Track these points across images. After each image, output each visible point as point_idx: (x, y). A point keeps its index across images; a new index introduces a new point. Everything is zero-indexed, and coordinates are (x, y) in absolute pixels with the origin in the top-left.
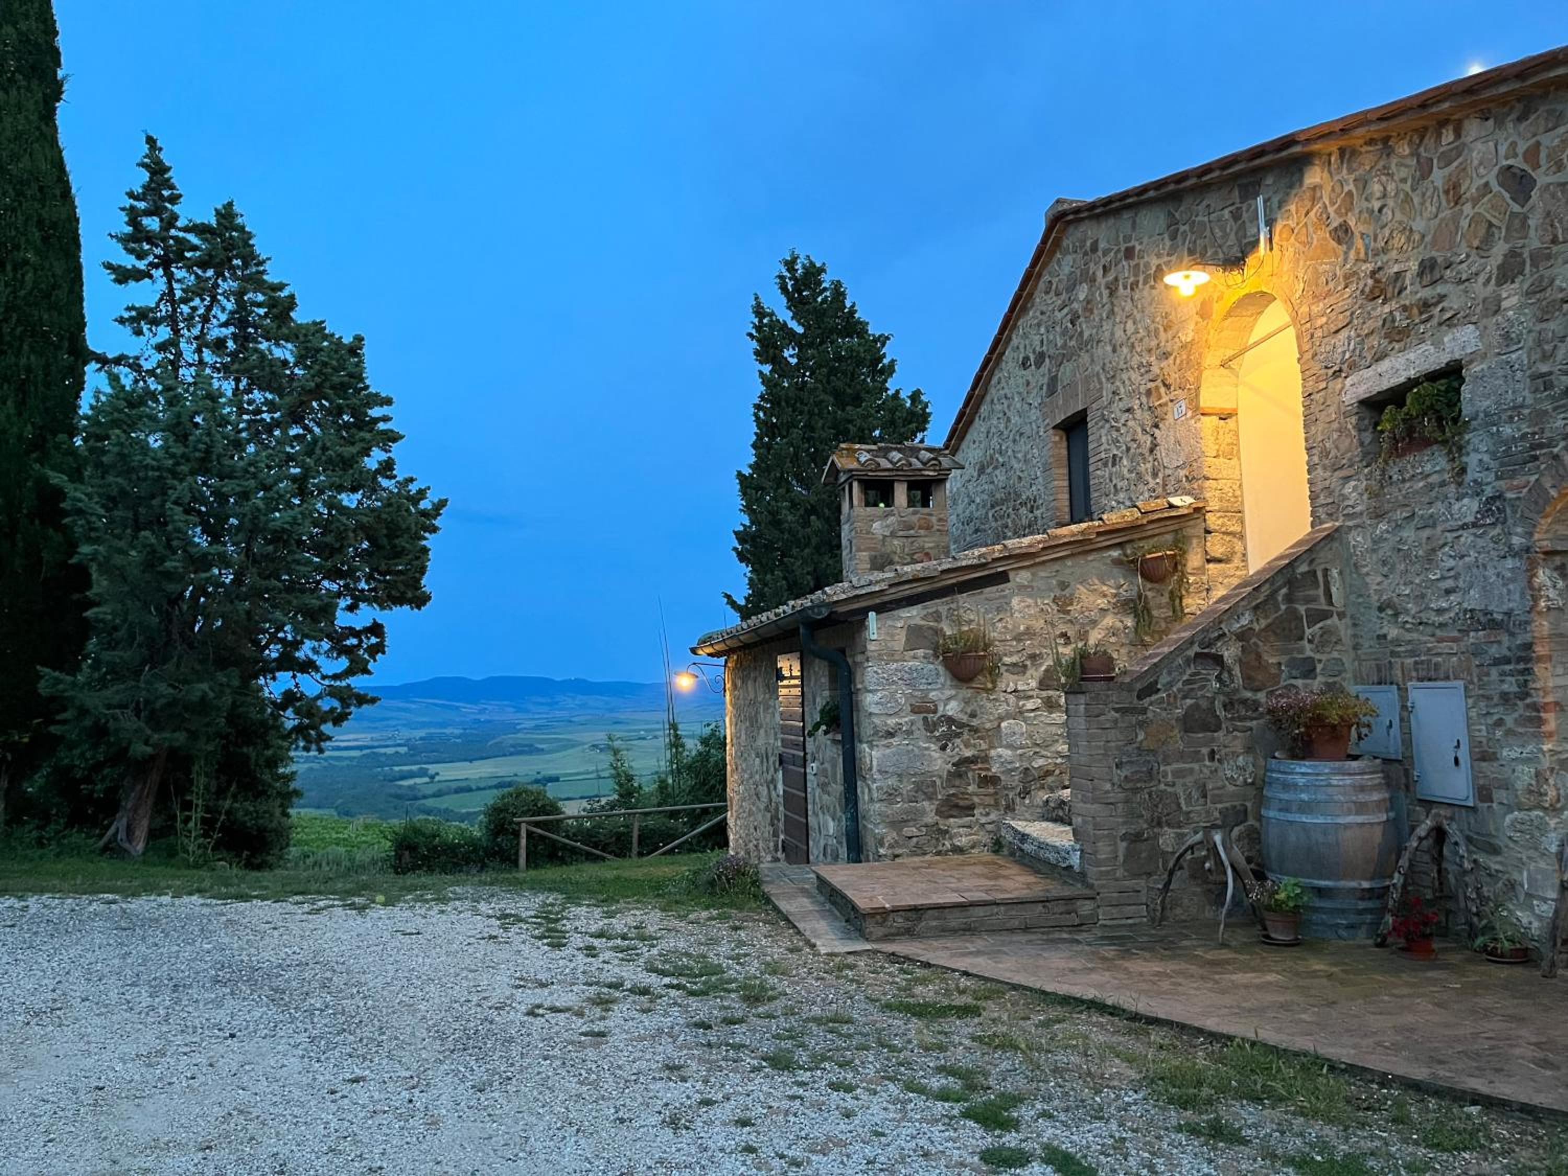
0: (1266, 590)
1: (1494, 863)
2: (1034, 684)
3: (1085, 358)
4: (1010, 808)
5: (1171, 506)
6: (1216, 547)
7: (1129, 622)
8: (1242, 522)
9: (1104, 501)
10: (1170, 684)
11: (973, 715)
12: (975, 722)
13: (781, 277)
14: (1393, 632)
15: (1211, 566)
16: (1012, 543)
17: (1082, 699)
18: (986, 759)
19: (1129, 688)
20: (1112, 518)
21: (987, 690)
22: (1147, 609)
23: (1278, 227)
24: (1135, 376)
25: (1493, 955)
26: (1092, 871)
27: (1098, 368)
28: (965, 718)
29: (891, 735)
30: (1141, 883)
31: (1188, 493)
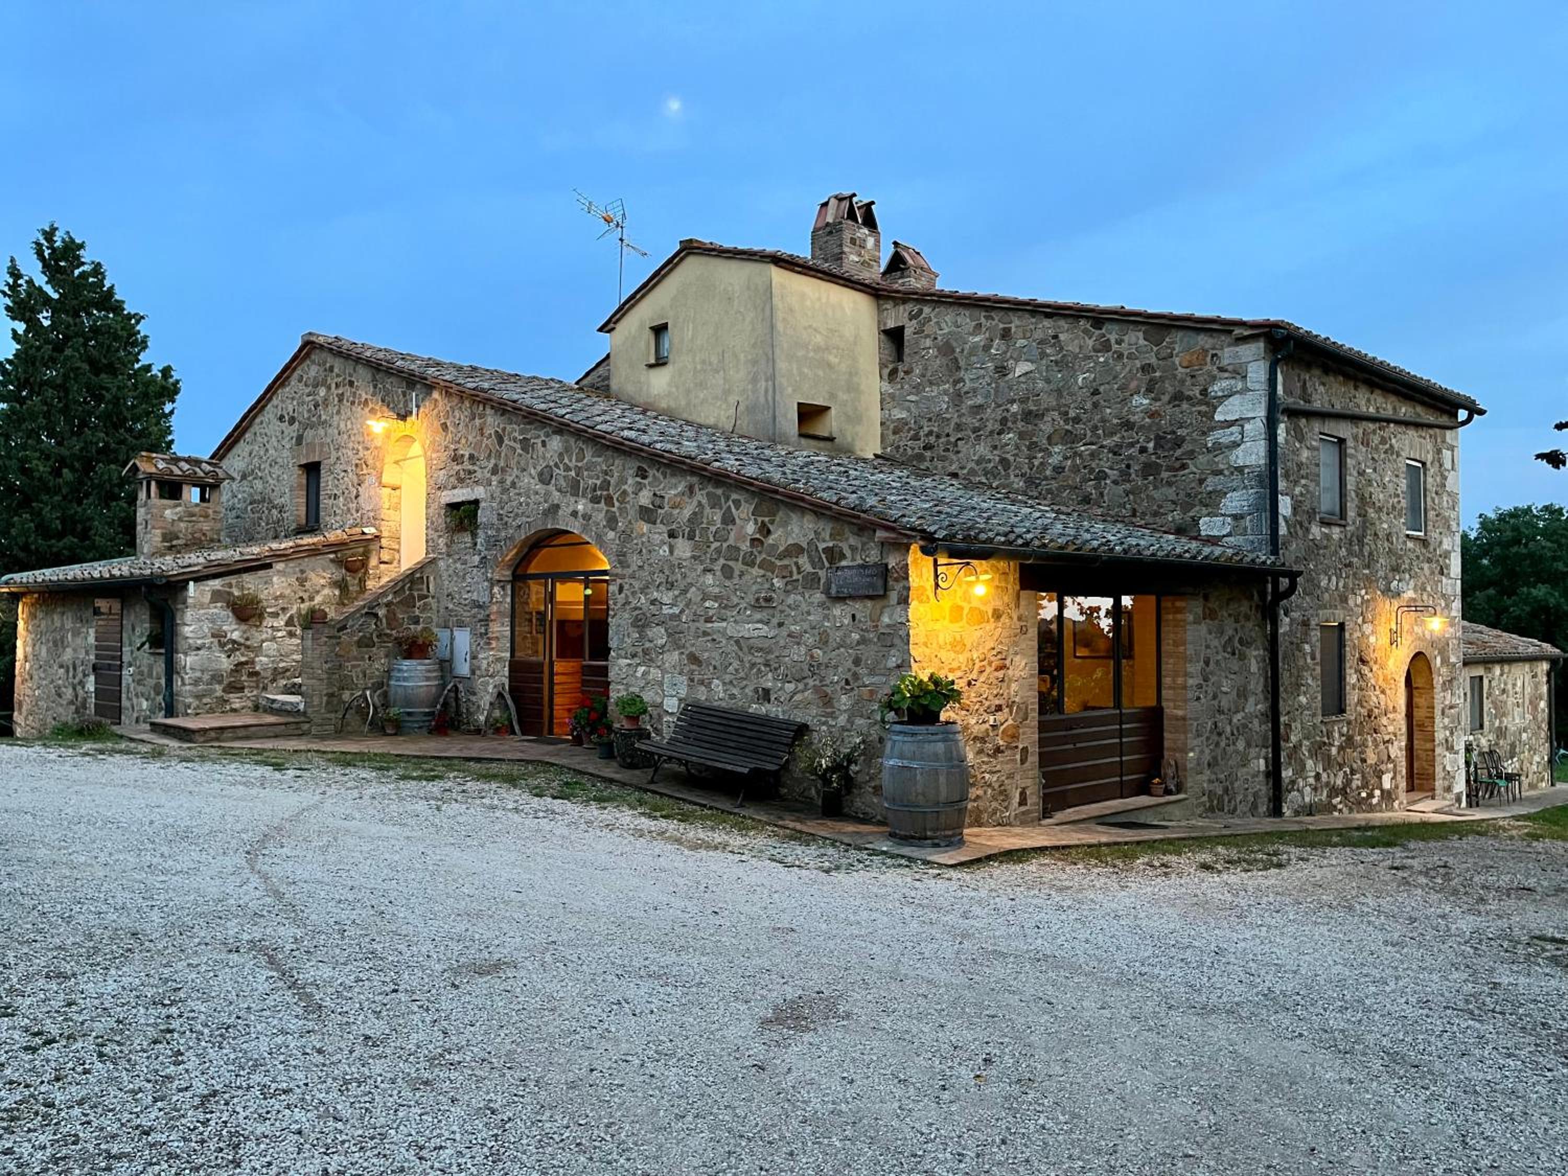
0: (400, 584)
1: (473, 698)
2: (282, 623)
3: (321, 432)
4: (265, 688)
5: (363, 533)
6: (385, 556)
7: (337, 592)
8: (399, 543)
9: (327, 519)
10: (352, 626)
11: (247, 639)
12: (248, 643)
13: (38, 244)
14: (451, 606)
15: (382, 566)
16: (275, 546)
17: (310, 632)
18: (253, 662)
19: (334, 627)
20: (333, 536)
21: (257, 626)
22: (346, 586)
23: (422, 410)
24: (350, 453)
25: (469, 732)
26: (310, 710)
27: (329, 440)
28: (242, 641)
29: (198, 649)
30: (333, 716)
31: (374, 526)
